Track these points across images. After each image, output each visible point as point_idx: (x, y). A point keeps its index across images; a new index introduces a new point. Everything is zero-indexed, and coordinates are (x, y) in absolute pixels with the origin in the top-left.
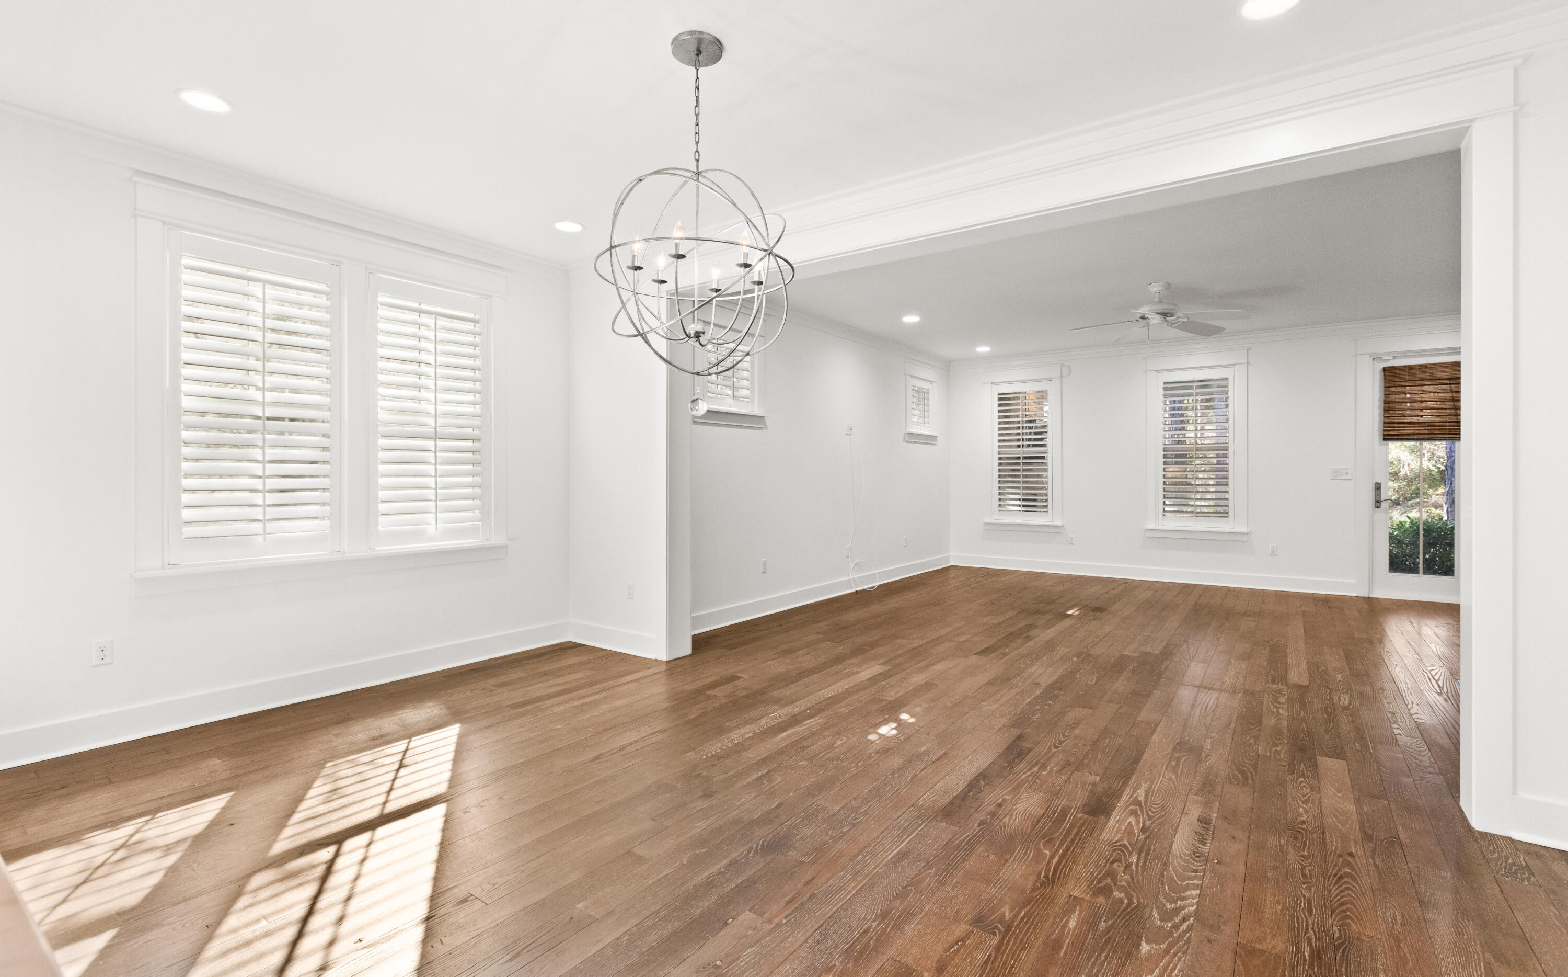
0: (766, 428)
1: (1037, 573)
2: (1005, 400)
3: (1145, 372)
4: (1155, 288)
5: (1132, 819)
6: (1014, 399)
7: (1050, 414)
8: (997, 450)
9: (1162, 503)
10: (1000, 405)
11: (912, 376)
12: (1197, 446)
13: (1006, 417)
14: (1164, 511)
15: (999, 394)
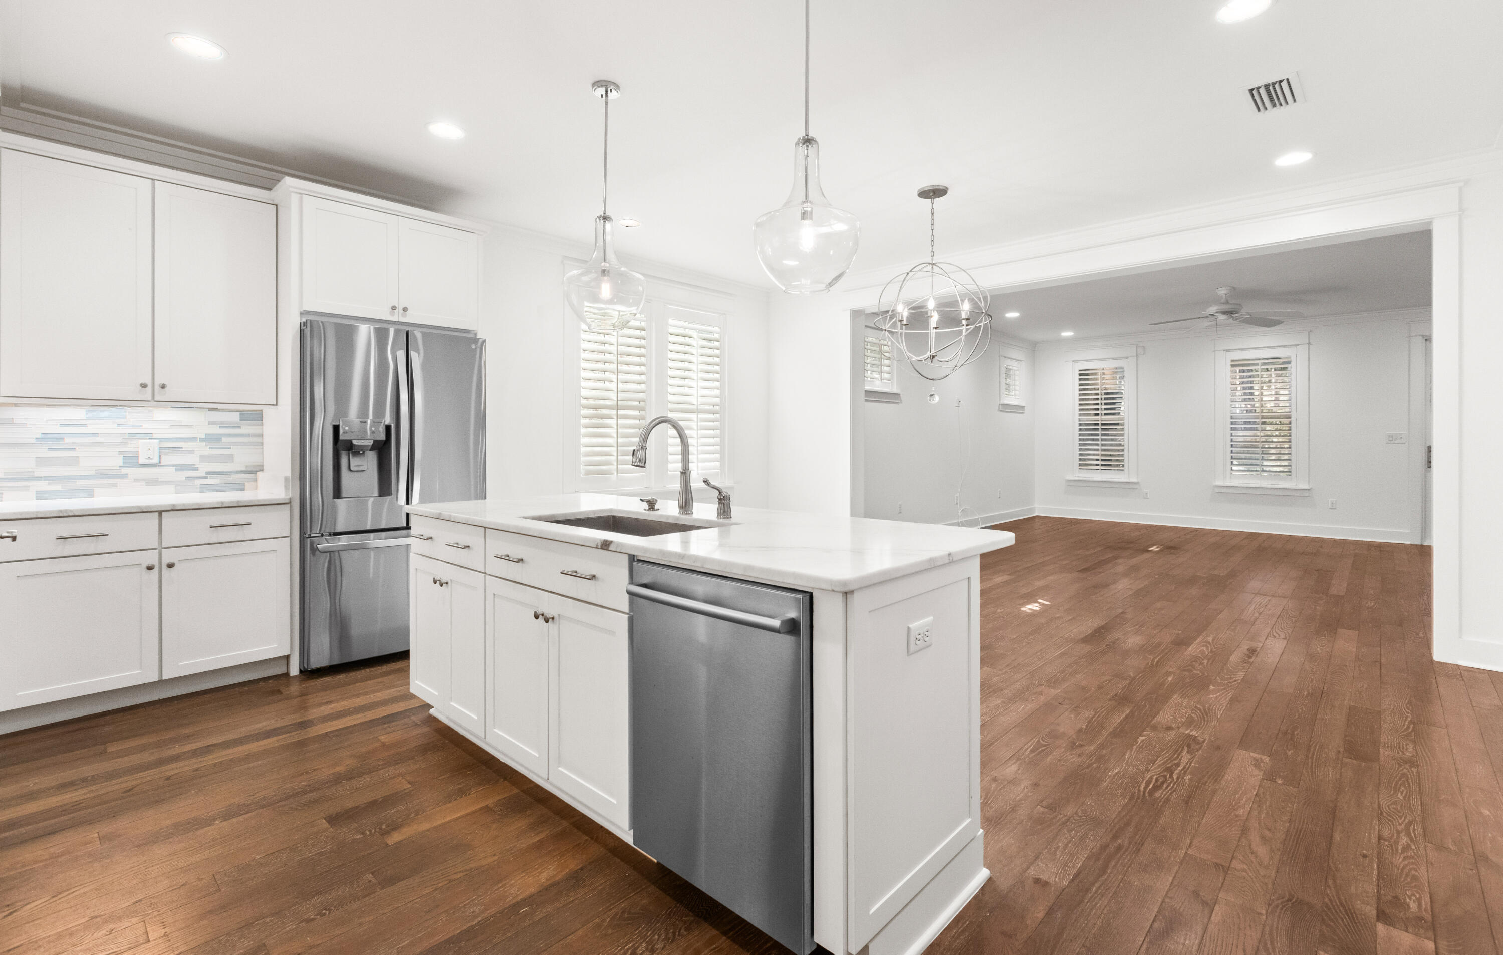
0: (902, 403)
1: (1115, 522)
2: (1084, 375)
3: (1214, 351)
4: (1223, 292)
5: (1205, 649)
6: (1092, 374)
7: (1126, 388)
8: (1077, 417)
9: (1230, 463)
10: (1080, 380)
11: (1005, 357)
12: (1262, 414)
13: (1084, 390)
14: (1232, 470)
15: (1080, 370)
